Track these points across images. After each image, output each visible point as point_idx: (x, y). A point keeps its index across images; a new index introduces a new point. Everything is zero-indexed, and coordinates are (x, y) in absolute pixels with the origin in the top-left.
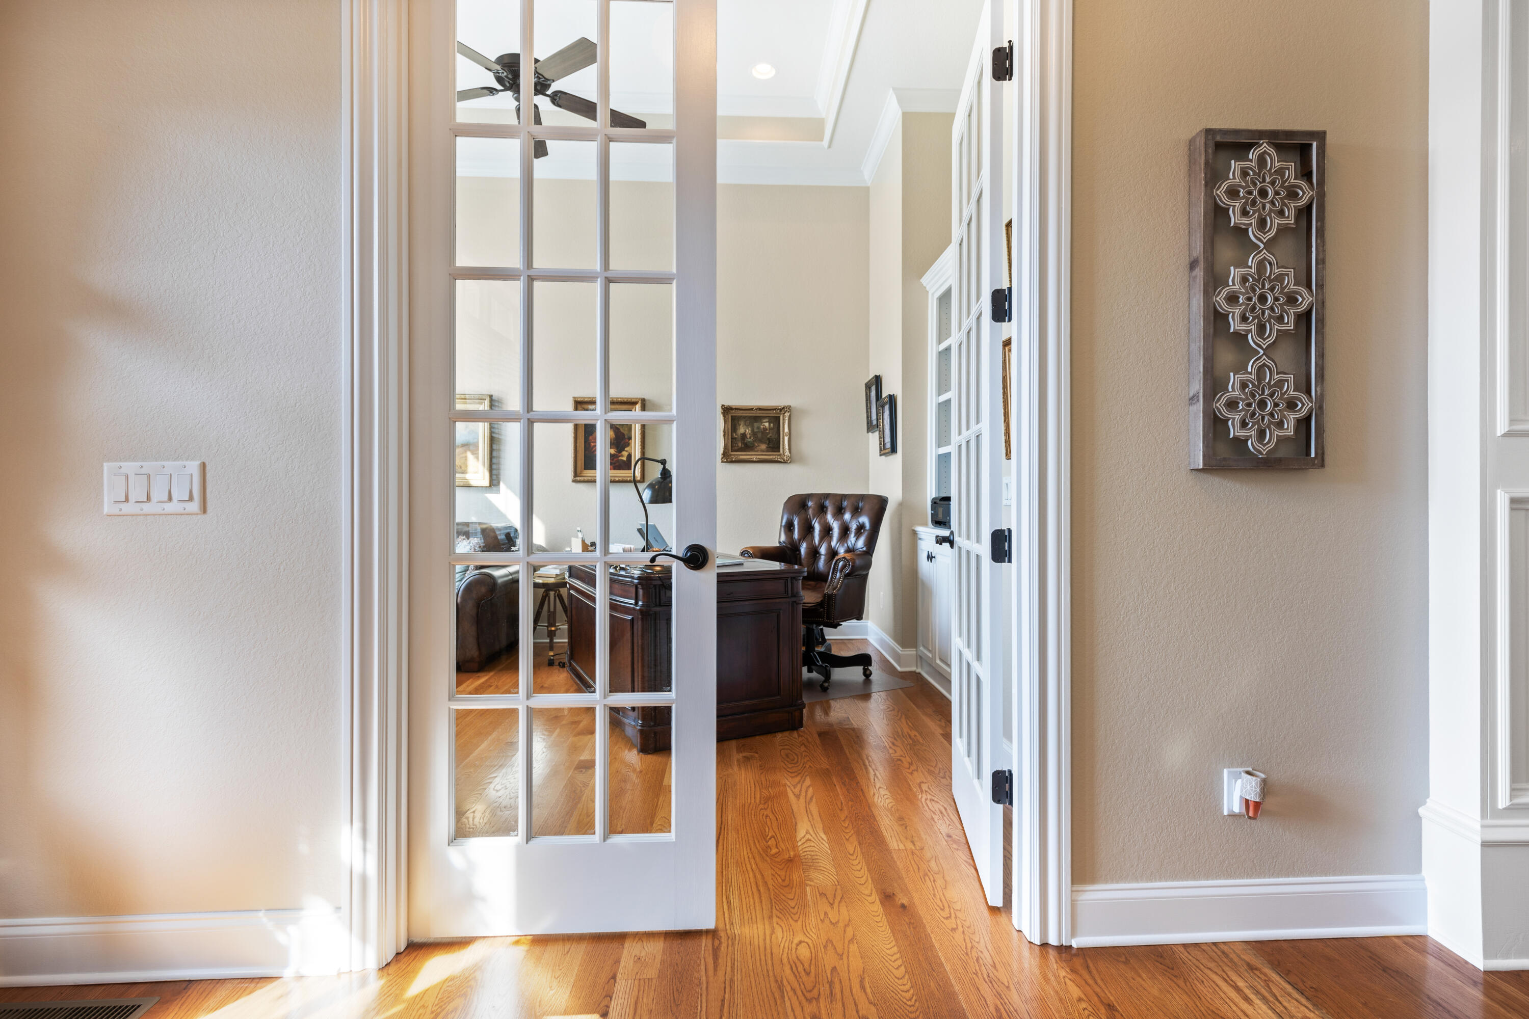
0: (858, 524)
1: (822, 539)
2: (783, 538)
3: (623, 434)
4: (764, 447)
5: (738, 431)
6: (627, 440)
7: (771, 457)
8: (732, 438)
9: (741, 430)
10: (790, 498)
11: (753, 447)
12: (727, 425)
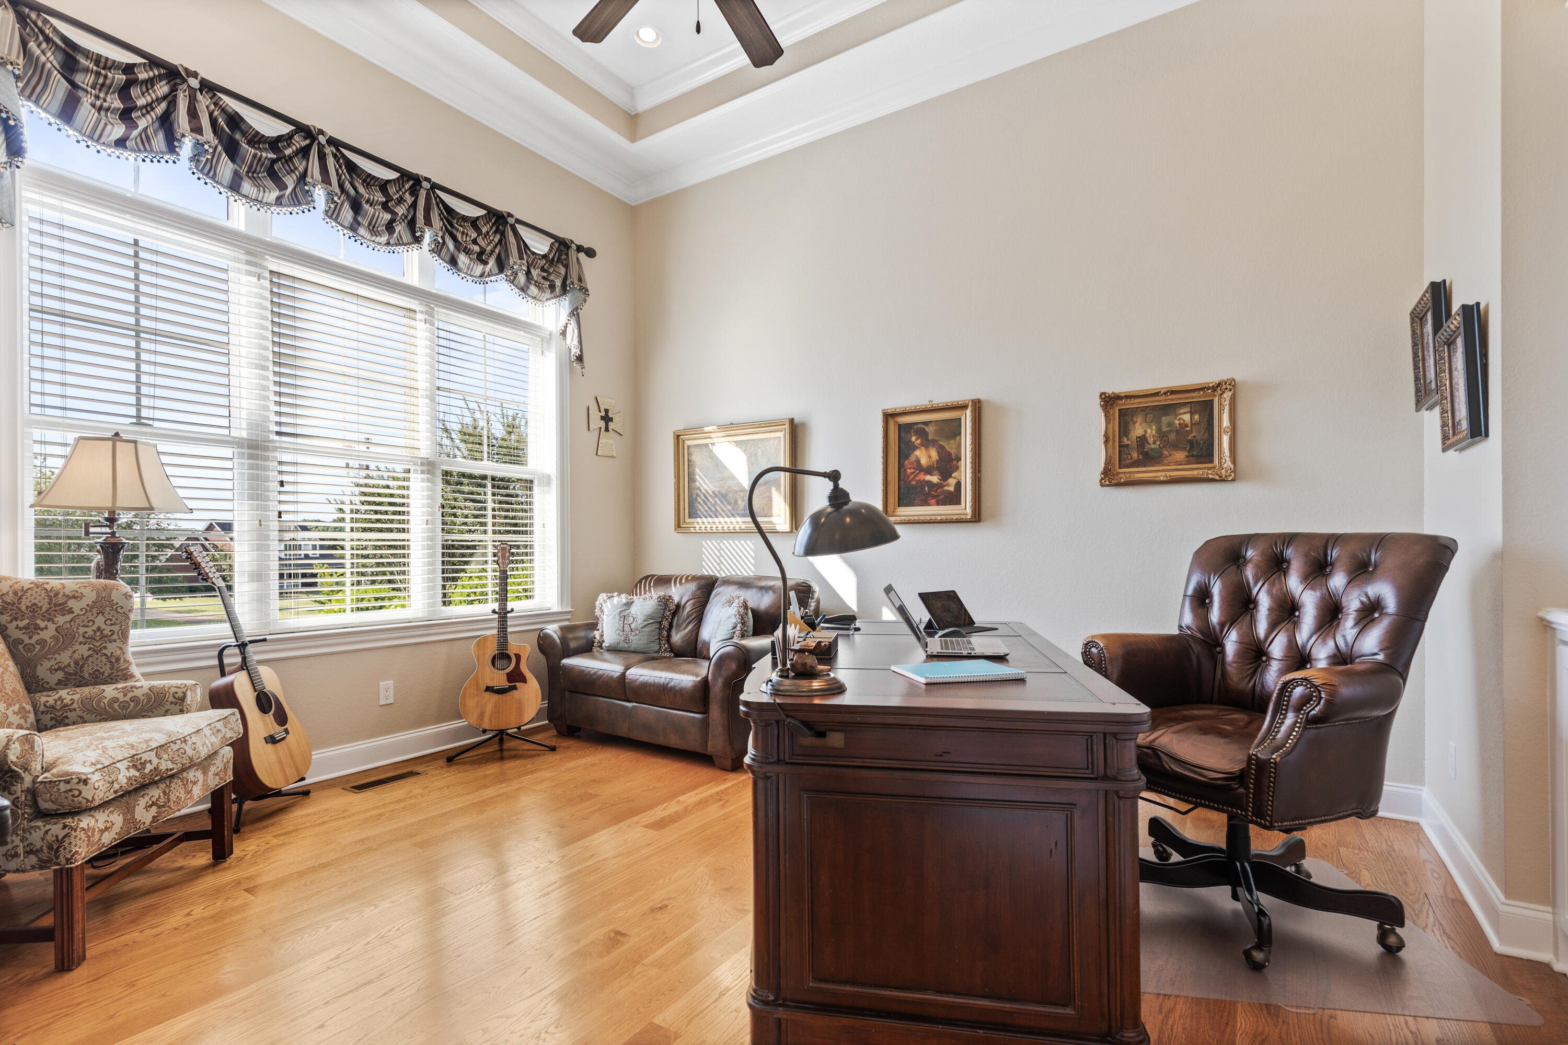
0: (1364, 599)
1: (1273, 626)
2: (1188, 619)
3: (950, 454)
4: (1180, 455)
5: (1132, 432)
6: (955, 462)
7: (1195, 472)
8: (1120, 446)
9: (1138, 430)
10: (1208, 543)
11: (1160, 457)
12: (1110, 426)
